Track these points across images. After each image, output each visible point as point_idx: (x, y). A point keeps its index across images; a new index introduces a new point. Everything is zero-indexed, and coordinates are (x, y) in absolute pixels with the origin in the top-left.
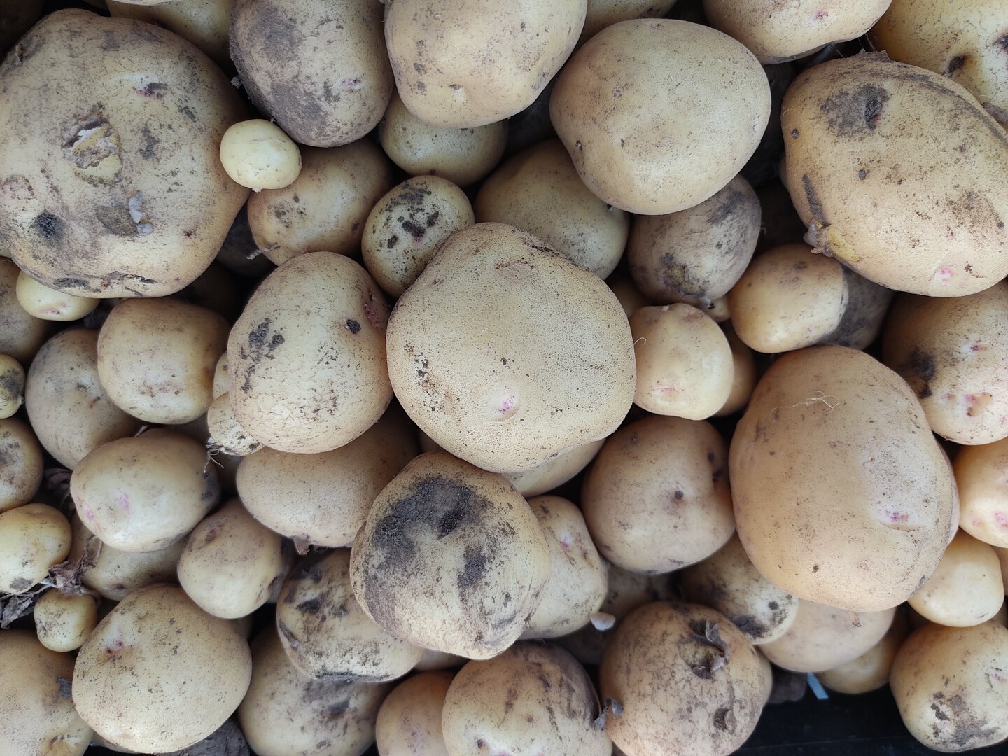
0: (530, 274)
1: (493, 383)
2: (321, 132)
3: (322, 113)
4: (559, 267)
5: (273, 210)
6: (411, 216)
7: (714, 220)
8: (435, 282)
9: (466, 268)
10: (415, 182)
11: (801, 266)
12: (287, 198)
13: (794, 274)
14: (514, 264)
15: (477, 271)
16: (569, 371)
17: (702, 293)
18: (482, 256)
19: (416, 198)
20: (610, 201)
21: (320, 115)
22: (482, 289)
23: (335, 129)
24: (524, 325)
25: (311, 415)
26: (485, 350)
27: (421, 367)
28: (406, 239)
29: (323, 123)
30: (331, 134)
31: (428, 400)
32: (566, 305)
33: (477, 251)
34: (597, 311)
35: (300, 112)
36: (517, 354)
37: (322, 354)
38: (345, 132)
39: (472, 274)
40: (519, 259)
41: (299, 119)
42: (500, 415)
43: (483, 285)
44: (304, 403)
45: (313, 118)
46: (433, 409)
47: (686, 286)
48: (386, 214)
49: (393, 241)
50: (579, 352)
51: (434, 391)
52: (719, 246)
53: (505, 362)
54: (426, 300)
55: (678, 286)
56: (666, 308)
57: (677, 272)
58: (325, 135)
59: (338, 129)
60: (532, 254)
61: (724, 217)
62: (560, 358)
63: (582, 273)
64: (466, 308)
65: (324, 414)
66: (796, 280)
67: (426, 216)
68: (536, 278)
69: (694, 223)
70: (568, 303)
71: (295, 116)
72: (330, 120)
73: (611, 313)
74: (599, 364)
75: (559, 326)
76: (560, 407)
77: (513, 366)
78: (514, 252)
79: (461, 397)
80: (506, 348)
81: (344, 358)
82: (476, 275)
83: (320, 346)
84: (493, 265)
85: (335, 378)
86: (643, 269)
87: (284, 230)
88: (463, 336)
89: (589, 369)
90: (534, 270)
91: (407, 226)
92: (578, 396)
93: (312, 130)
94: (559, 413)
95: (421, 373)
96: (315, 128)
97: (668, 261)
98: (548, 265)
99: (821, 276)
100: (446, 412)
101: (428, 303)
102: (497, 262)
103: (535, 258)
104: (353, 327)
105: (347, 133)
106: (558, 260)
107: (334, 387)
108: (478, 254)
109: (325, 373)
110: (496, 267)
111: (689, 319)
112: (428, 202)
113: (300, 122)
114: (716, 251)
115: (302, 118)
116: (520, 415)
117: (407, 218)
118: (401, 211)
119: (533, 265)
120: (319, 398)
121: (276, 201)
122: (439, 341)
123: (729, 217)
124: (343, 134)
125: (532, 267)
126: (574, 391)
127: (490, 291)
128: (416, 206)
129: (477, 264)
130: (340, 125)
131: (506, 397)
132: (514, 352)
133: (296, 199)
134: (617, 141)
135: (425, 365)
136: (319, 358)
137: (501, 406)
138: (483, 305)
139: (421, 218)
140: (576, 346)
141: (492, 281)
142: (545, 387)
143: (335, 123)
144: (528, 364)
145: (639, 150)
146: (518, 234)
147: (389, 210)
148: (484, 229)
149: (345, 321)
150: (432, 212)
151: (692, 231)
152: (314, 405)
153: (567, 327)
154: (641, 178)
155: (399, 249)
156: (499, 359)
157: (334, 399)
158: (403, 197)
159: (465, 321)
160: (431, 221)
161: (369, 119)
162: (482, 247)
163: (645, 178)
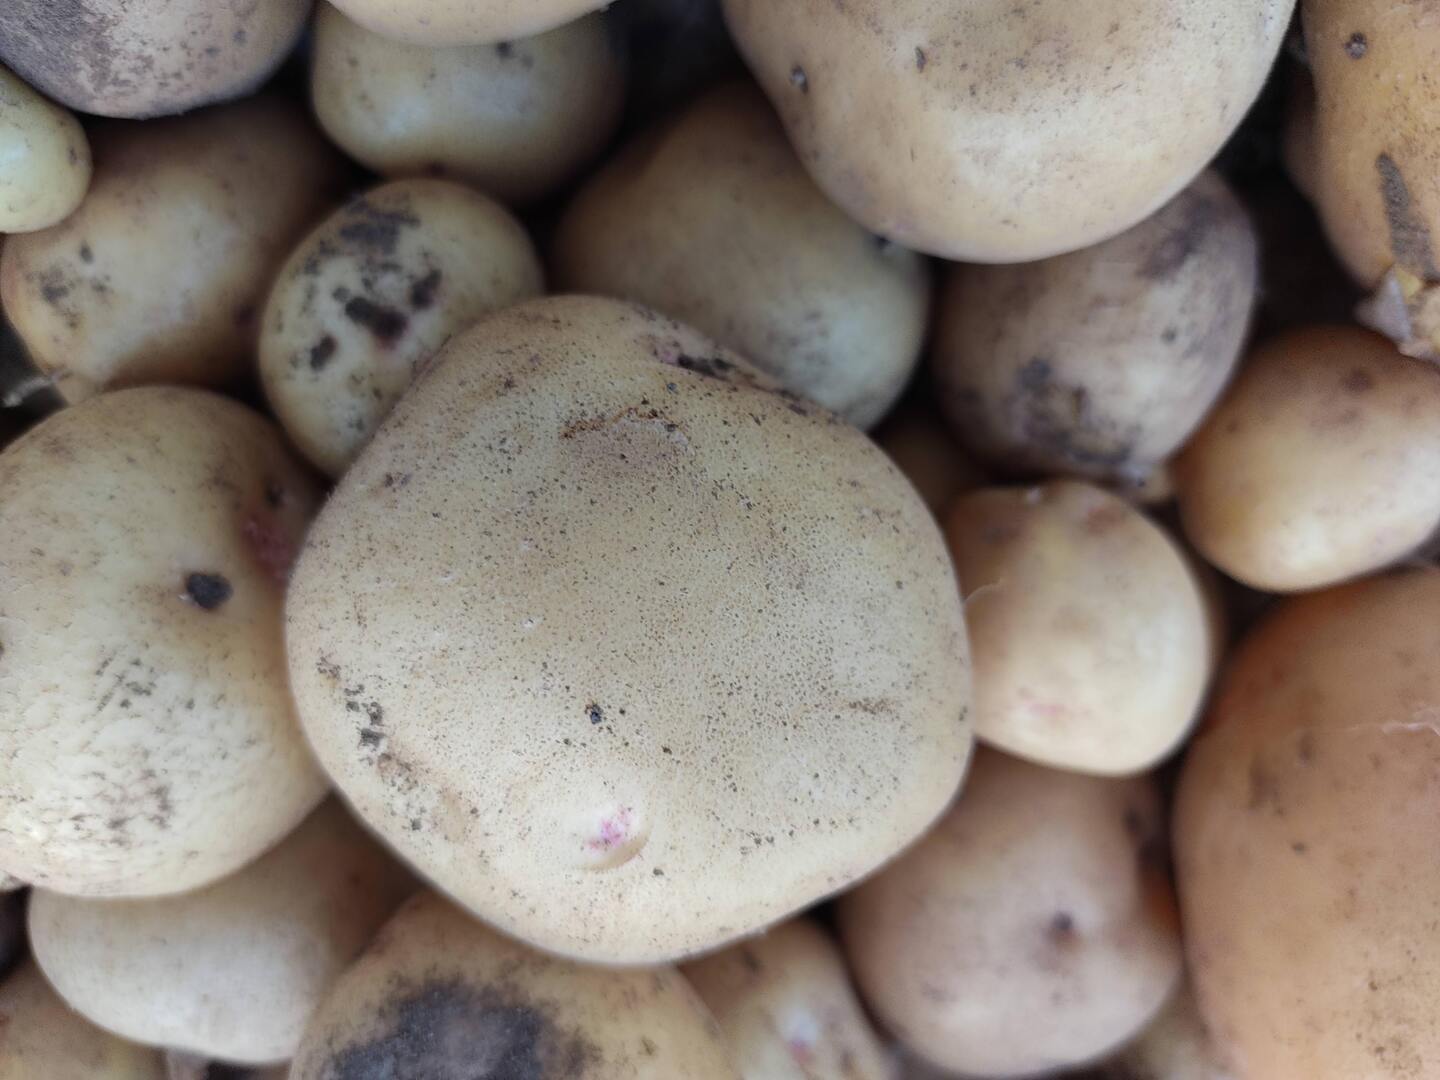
0: (663, 448)
1: (567, 774)
2: (102, 76)
3: (87, 18)
4: (752, 422)
5: (36, 285)
6: (367, 284)
7: (1156, 268)
8: (389, 480)
9: (473, 437)
10: (380, 198)
11: (1359, 382)
12: (63, 253)
13: (1345, 402)
14: (616, 420)
15: (506, 447)
16: (789, 727)
17: (1123, 454)
18: (521, 399)
19: (379, 235)
20: (888, 226)
21: (84, 24)
22: (522, 499)
23: (140, 63)
24: (648, 604)
25: (107, 834)
26: (536, 683)
27: (365, 722)
28: (355, 347)
29: (101, 46)
30: (132, 77)
31: (399, 803)
32: (773, 534)
33: (509, 384)
34: (865, 545)
35: (31, 17)
36: (633, 692)
37: (106, 682)
38: (170, 70)
39: (489, 456)
40: (633, 404)
41: (34, 39)
42: (596, 856)
43: (525, 489)
44: (78, 807)
45: (69, 34)
46: (415, 826)
47: (1084, 440)
48: (303, 281)
49: (324, 350)
50: (815, 668)
51: (412, 784)
52: (1170, 336)
53: (596, 714)
54: (363, 534)
55: (1061, 438)
56: (1033, 495)
57: (1060, 406)
58: (116, 82)
59: (148, 62)
60: (671, 387)
61: (1179, 261)
62: (762, 693)
63: (818, 435)
64: (475, 559)
65: (140, 829)
66: (1350, 417)
67: (406, 284)
68: (683, 461)
69: (1104, 279)
70: (778, 528)
71: (23, 33)
72: (118, 38)
73: (902, 544)
74: (874, 693)
75: (755, 597)
76: (764, 831)
77: (623, 726)
78: (618, 384)
79: (481, 808)
80: (597, 675)
81: (173, 685)
82: (502, 461)
83: (101, 660)
84: (554, 426)
85: (152, 741)
86: (972, 396)
87: (65, 333)
88: (469, 643)
89: (846, 715)
90: (677, 434)
91: (359, 310)
92: (818, 795)
93: (77, 70)
94: (766, 847)
95: (368, 737)
96: (81, 61)
97: (1039, 376)
98: (720, 417)
99: (1411, 406)
100: (450, 835)
101: (367, 545)
102: (565, 415)
103: (682, 398)
104: (205, 591)
105: (178, 75)
106: (751, 400)
107: (156, 763)
108: (511, 394)
109: (122, 731)
110: (564, 429)
111: (1097, 524)
112: (411, 248)
113: (40, 48)
114: (1160, 348)
115: (38, 32)
116: (651, 857)
117: (355, 287)
118: (343, 272)
119: (675, 419)
120: (116, 794)
121: (42, 259)
122: (403, 655)
123: (1191, 263)
124: (165, 76)
125: (671, 427)
126: (806, 782)
127: (544, 506)
128: (380, 257)
129: (509, 427)
130: (149, 51)
131: (608, 811)
132: (622, 686)
133: (86, 254)
134: (905, 50)
135: (376, 718)
136: (101, 691)
137: (596, 831)
138: (525, 547)
139: (392, 290)
140: (806, 652)
141: (552, 475)
142: (719, 781)
143: (133, 46)
144: (667, 716)
145: (968, 77)
146: (637, 326)
147: (312, 267)
148: (538, 318)
149: (177, 580)
150: (420, 271)
151: (1100, 301)
152: (107, 812)
153: (779, 599)
154: (976, 160)
155: (338, 369)
156: (578, 706)
157: (160, 792)
158: (348, 233)
159: (474, 599)
160: (423, 293)
161: (239, 36)
162: (523, 371)
163: (987, 159)
